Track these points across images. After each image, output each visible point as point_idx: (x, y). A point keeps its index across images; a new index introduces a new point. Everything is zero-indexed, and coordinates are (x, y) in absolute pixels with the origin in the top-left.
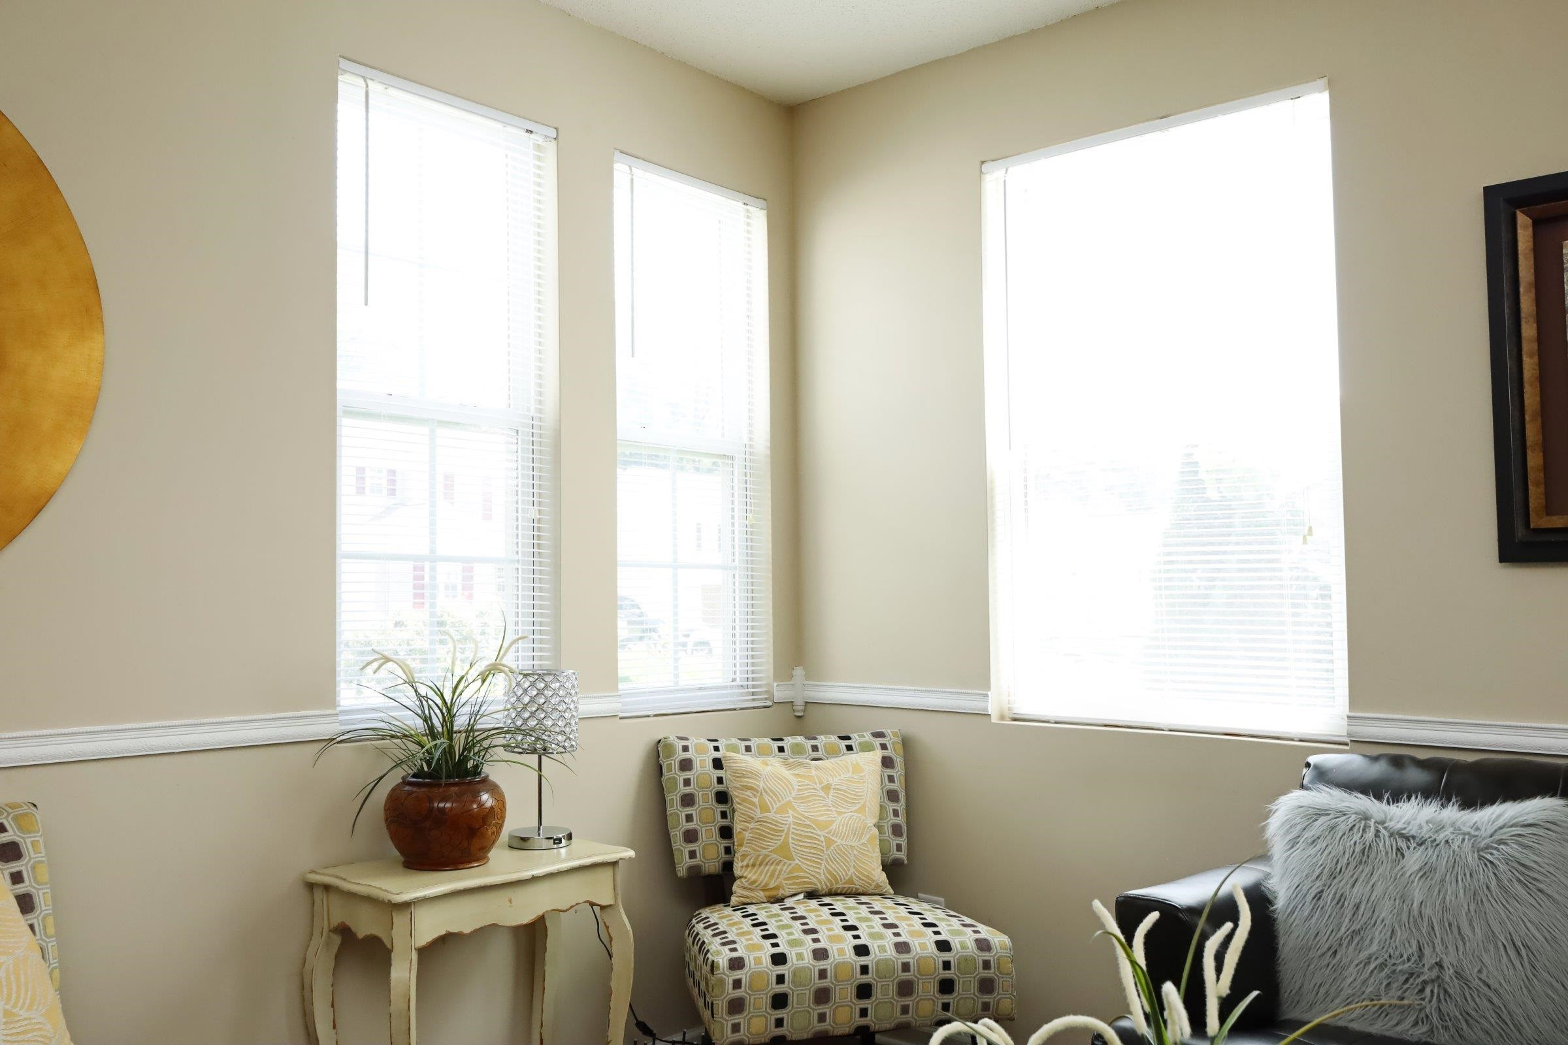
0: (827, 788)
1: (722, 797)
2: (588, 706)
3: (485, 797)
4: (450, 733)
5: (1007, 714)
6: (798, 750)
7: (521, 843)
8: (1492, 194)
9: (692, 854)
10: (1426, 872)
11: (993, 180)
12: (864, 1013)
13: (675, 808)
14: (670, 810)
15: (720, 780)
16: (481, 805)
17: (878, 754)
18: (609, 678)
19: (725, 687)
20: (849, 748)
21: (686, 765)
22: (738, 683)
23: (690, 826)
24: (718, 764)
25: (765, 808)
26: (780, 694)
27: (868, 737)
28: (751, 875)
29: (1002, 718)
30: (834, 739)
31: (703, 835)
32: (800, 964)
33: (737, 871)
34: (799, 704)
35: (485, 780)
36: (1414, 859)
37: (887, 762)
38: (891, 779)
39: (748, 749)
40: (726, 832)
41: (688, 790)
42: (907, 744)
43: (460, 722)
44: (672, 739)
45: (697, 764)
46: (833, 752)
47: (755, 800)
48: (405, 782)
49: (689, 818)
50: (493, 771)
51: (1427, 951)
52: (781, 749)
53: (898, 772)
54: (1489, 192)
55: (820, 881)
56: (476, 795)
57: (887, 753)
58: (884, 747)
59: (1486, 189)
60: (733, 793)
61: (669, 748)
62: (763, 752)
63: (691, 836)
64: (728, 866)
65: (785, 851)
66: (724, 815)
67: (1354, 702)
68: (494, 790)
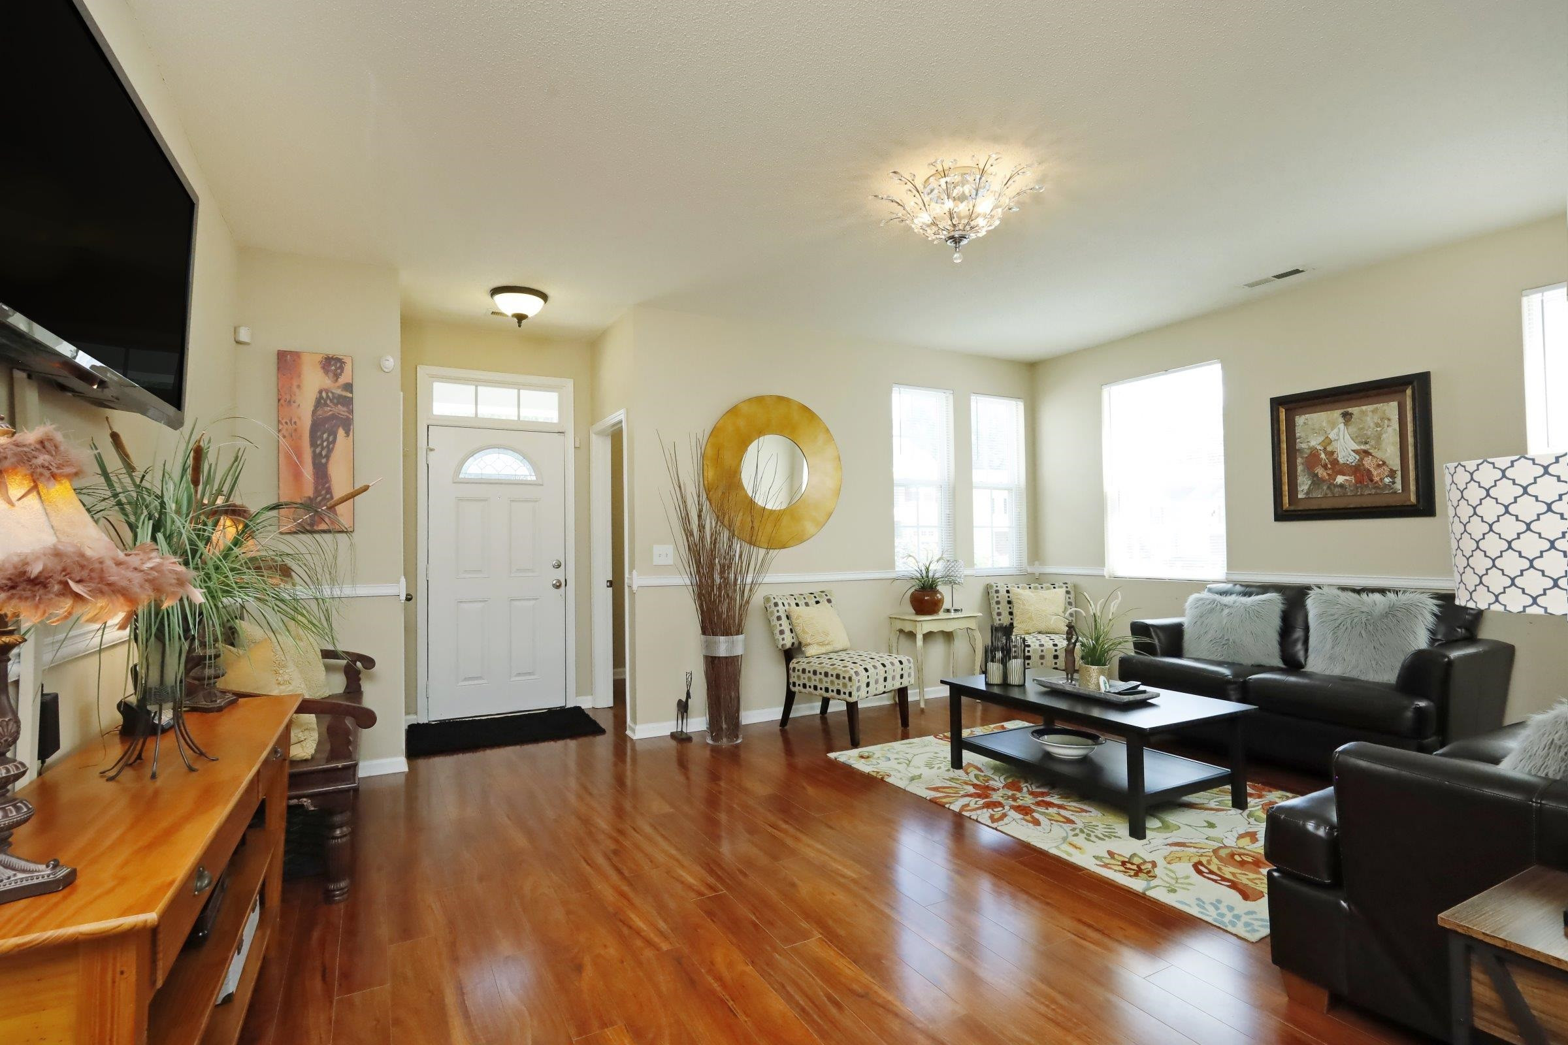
0: (1046, 599)
1: (1009, 602)
2: (968, 572)
3: (938, 595)
4: (927, 577)
5: (1113, 576)
6: (1036, 588)
7: (948, 611)
8: (1273, 400)
9: (1000, 620)
10: (1230, 614)
11: (1106, 391)
12: (1056, 663)
13: (994, 606)
14: (992, 606)
15: (1009, 597)
16: (937, 597)
17: (1064, 590)
18: (971, 563)
19: (1010, 568)
20: (1054, 588)
21: (997, 592)
22: (1015, 566)
23: (999, 611)
24: (1008, 592)
25: (1024, 604)
26: (1030, 570)
27: (1061, 584)
28: (1019, 626)
29: (1110, 577)
30: (1049, 585)
31: (1003, 614)
32: (1036, 648)
33: (1015, 625)
34: (1037, 574)
35: (938, 591)
36: (1226, 611)
37: (1068, 592)
38: (1069, 598)
39: (1018, 587)
40: (1011, 613)
41: (998, 599)
42: (1075, 586)
43: (931, 575)
44: (993, 584)
45: (1001, 591)
46: (1048, 589)
47: (1021, 603)
48: (916, 590)
49: (999, 608)
50: (939, 588)
51: (1225, 636)
52: (1030, 588)
53: (1072, 596)
54: (1272, 400)
55: (1042, 627)
56: (936, 594)
57: (1067, 589)
58: (1067, 587)
59: (1271, 399)
60: (1013, 600)
61: (991, 586)
62: (1024, 588)
63: (999, 614)
64: (1012, 624)
65: (1031, 618)
66: (1010, 608)
67: (1228, 569)
68: (940, 593)
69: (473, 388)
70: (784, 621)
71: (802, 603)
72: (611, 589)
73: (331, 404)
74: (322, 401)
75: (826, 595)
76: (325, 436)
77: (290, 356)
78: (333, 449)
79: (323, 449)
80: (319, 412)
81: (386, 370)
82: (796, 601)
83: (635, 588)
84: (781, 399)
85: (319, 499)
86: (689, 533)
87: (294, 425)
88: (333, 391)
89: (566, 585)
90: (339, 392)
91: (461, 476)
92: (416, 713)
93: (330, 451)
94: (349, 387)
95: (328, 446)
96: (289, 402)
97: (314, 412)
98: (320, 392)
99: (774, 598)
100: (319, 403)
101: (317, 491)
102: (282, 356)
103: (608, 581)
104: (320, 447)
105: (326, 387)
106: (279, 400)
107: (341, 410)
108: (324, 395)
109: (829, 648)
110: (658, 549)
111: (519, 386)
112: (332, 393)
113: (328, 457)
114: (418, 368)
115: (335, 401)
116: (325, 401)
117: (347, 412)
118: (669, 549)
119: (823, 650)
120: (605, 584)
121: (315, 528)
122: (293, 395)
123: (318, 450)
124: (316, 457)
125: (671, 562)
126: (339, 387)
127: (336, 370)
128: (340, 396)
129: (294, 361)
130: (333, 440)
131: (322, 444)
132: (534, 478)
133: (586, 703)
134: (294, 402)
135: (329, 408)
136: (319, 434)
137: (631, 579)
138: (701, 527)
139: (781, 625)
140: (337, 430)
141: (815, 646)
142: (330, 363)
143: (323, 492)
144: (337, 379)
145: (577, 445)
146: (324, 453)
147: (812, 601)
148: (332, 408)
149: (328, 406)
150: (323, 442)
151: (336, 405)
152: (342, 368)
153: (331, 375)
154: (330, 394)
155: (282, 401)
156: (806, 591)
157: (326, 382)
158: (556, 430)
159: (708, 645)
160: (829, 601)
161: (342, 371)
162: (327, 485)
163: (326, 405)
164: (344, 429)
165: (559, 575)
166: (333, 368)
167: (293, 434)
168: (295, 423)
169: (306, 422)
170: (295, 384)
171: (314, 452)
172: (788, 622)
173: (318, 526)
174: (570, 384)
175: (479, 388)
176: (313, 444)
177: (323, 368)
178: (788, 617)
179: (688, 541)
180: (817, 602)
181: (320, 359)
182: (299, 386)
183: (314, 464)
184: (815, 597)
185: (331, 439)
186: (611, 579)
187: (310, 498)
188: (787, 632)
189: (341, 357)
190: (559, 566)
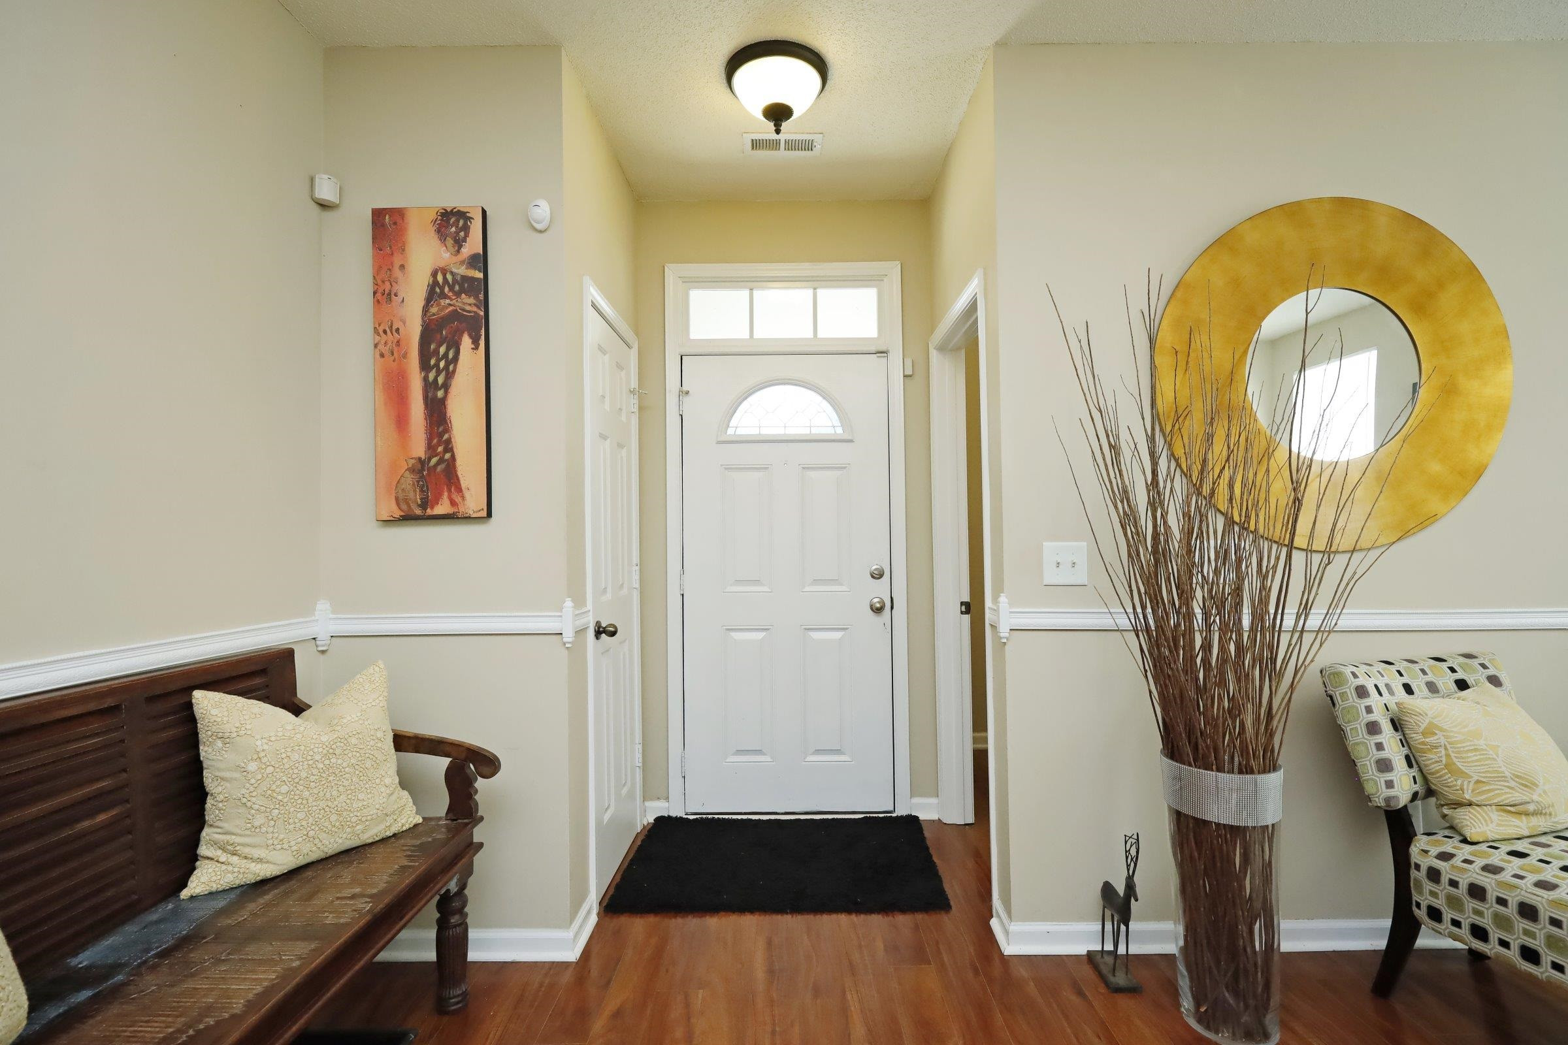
69: (746, 293)
70: (1388, 735)
71: (1418, 684)
72: (967, 618)
73: (450, 294)
74: (438, 290)
75: (1484, 666)
76: (442, 350)
77: (390, 216)
78: (454, 371)
79: (439, 373)
80: (434, 310)
81: (538, 226)
82: (1405, 680)
83: (1004, 631)
84: (1344, 204)
85: (434, 460)
86: (1128, 519)
87: (396, 334)
88: (454, 270)
89: (892, 608)
90: (462, 271)
91: (730, 431)
92: (667, 799)
93: (450, 375)
94: (481, 261)
95: (446, 367)
96: (389, 294)
97: (425, 310)
98: (434, 274)
99: (1355, 675)
100: (433, 294)
101: (431, 448)
102: (378, 215)
103: (962, 604)
104: (434, 370)
105: (442, 265)
106: (375, 293)
107: (467, 303)
108: (440, 278)
109: (1541, 824)
110: (1051, 550)
111: (816, 282)
112: (452, 273)
113: (446, 386)
114: (666, 268)
115: (457, 288)
116: (442, 289)
117: (475, 305)
118: (1079, 550)
119: (1522, 826)
120: (958, 608)
121: (429, 512)
122: (393, 284)
123: (432, 376)
124: (429, 387)
125: (1083, 580)
126: (462, 263)
127: (457, 233)
128: (465, 278)
129: (395, 223)
130: (454, 356)
131: (437, 365)
132: (839, 431)
133: (926, 810)
134: (396, 295)
135: (448, 301)
136: (433, 347)
137: (996, 611)
138: (1156, 503)
139: (1380, 747)
140: (460, 339)
141: (1495, 815)
142: (448, 221)
143: (440, 449)
144: (460, 247)
145: (909, 372)
146: (441, 380)
147: (1446, 682)
148: (452, 300)
149: (446, 297)
150: (439, 360)
151: (458, 294)
152: (466, 229)
153: (450, 242)
154: (449, 277)
155: (379, 295)
156: (1423, 649)
157: (443, 255)
158: (873, 349)
159: (1180, 787)
160: (1494, 681)
161: (467, 235)
162: (446, 437)
163: (443, 296)
164: (470, 336)
165: (880, 590)
166: (453, 229)
167: (396, 349)
168: (397, 330)
169: (414, 330)
170: (397, 261)
171: (426, 379)
172: (1398, 736)
173: (432, 508)
174: (893, 270)
175: (755, 292)
176: (425, 366)
177: (438, 231)
178: (1396, 725)
179: (1125, 535)
180: (1462, 685)
181: (433, 216)
182: (402, 267)
183: (426, 398)
184: (1453, 670)
185: (451, 355)
186: (967, 599)
187: (420, 459)
188: (1399, 763)
189: (465, 210)
190: (881, 576)
